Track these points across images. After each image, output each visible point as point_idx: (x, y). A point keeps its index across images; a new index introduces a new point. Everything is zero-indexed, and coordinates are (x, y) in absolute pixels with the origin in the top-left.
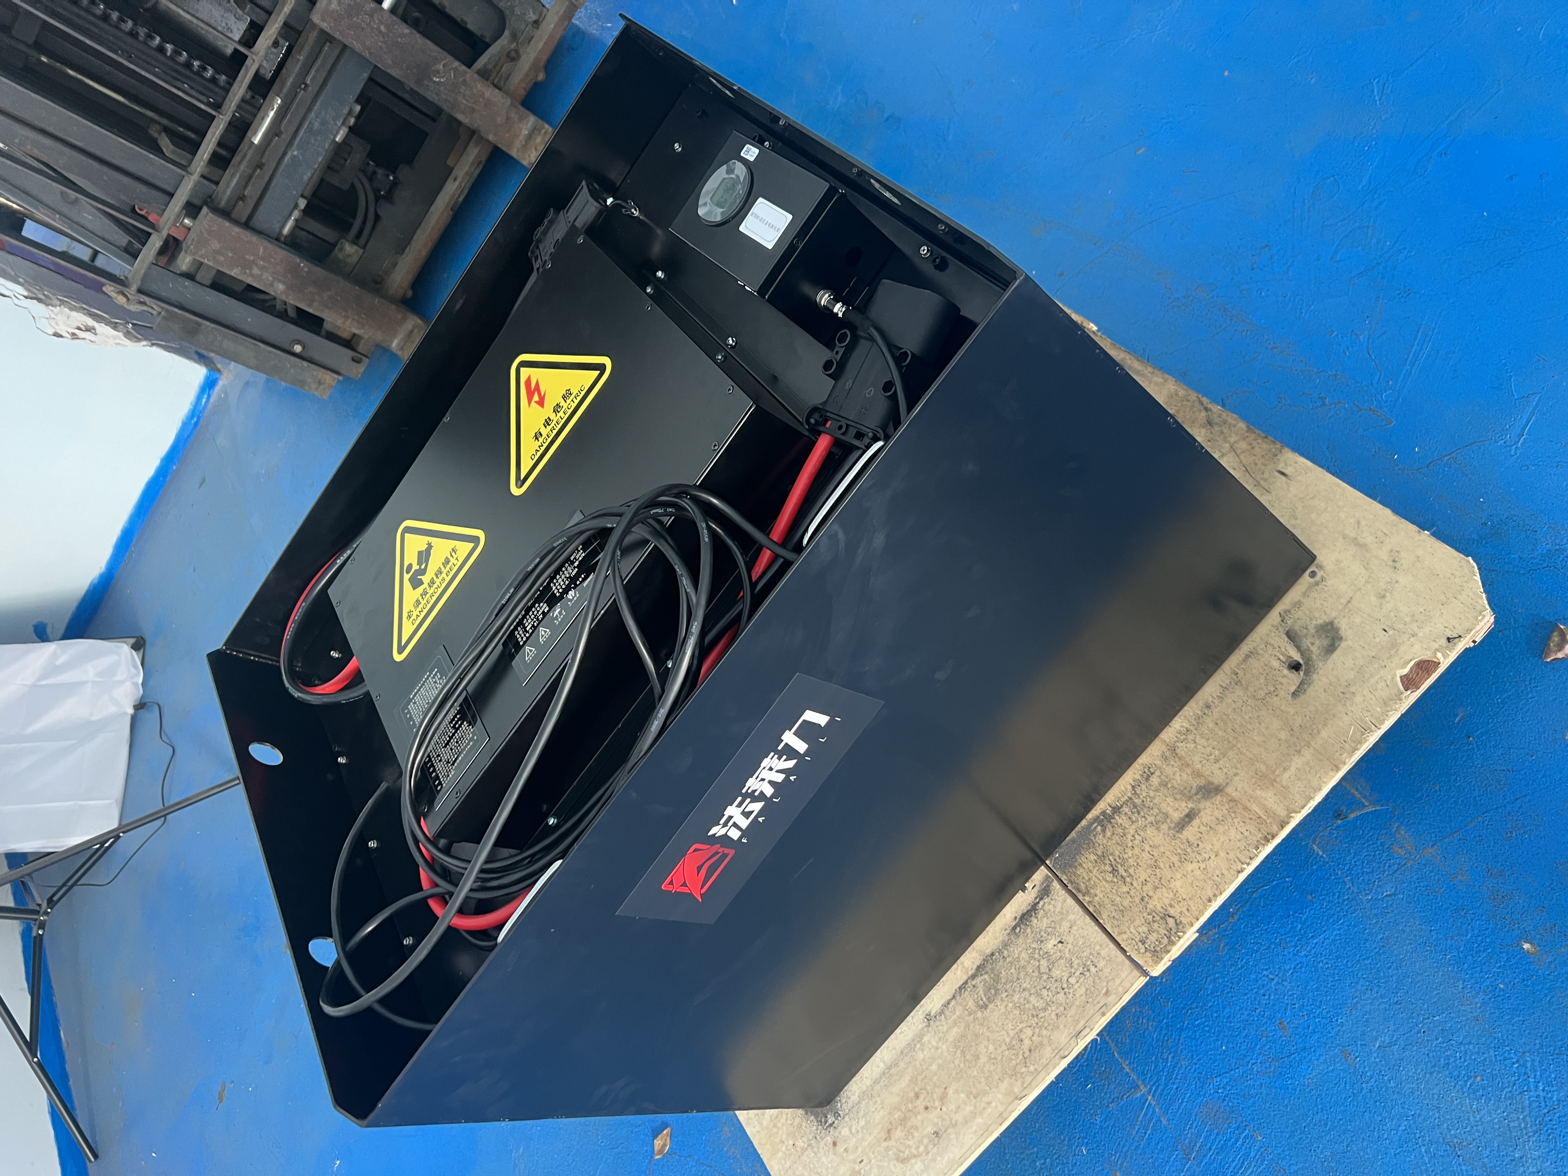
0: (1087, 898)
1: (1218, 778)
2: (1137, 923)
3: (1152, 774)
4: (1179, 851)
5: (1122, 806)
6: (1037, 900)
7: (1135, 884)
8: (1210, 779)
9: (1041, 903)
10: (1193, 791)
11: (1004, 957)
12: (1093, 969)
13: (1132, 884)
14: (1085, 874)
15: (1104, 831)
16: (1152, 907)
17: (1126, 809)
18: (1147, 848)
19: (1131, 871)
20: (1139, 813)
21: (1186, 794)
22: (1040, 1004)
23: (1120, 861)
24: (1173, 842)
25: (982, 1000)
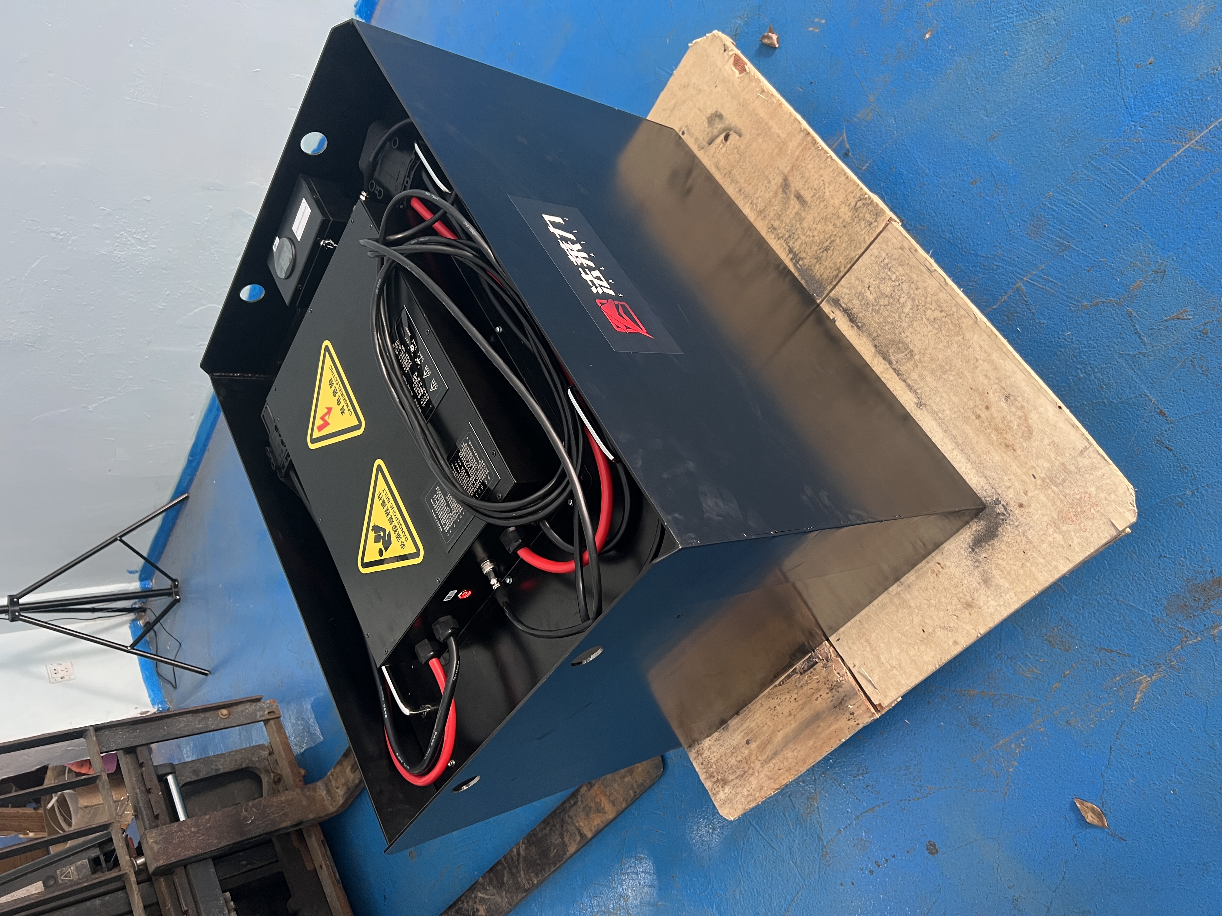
0: (842, 269)
1: (779, 180)
2: (858, 229)
3: (772, 226)
4: (817, 203)
5: (789, 246)
6: (841, 309)
7: (835, 233)
8: (779, 185)
9: (843, 305)
10: (785, 196)
11: (878, 336)
12: (886, 261)
13: (835, 235)
14: (827, 272)
15: (802, 259)
16: (849, 219)
17: (791, 244)
18: (814, 226)
19: (827, 236)
20: (794, 233)
21: (786, 202)
22: (909, 304)
23: (821, 245)
24: (813, 207)
25: (906, 355)
